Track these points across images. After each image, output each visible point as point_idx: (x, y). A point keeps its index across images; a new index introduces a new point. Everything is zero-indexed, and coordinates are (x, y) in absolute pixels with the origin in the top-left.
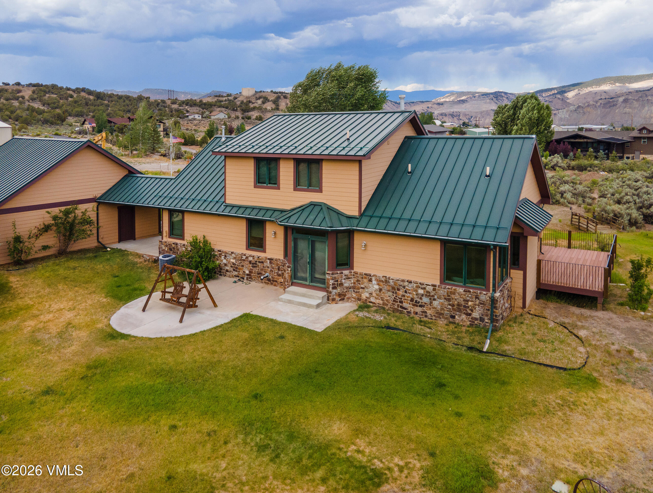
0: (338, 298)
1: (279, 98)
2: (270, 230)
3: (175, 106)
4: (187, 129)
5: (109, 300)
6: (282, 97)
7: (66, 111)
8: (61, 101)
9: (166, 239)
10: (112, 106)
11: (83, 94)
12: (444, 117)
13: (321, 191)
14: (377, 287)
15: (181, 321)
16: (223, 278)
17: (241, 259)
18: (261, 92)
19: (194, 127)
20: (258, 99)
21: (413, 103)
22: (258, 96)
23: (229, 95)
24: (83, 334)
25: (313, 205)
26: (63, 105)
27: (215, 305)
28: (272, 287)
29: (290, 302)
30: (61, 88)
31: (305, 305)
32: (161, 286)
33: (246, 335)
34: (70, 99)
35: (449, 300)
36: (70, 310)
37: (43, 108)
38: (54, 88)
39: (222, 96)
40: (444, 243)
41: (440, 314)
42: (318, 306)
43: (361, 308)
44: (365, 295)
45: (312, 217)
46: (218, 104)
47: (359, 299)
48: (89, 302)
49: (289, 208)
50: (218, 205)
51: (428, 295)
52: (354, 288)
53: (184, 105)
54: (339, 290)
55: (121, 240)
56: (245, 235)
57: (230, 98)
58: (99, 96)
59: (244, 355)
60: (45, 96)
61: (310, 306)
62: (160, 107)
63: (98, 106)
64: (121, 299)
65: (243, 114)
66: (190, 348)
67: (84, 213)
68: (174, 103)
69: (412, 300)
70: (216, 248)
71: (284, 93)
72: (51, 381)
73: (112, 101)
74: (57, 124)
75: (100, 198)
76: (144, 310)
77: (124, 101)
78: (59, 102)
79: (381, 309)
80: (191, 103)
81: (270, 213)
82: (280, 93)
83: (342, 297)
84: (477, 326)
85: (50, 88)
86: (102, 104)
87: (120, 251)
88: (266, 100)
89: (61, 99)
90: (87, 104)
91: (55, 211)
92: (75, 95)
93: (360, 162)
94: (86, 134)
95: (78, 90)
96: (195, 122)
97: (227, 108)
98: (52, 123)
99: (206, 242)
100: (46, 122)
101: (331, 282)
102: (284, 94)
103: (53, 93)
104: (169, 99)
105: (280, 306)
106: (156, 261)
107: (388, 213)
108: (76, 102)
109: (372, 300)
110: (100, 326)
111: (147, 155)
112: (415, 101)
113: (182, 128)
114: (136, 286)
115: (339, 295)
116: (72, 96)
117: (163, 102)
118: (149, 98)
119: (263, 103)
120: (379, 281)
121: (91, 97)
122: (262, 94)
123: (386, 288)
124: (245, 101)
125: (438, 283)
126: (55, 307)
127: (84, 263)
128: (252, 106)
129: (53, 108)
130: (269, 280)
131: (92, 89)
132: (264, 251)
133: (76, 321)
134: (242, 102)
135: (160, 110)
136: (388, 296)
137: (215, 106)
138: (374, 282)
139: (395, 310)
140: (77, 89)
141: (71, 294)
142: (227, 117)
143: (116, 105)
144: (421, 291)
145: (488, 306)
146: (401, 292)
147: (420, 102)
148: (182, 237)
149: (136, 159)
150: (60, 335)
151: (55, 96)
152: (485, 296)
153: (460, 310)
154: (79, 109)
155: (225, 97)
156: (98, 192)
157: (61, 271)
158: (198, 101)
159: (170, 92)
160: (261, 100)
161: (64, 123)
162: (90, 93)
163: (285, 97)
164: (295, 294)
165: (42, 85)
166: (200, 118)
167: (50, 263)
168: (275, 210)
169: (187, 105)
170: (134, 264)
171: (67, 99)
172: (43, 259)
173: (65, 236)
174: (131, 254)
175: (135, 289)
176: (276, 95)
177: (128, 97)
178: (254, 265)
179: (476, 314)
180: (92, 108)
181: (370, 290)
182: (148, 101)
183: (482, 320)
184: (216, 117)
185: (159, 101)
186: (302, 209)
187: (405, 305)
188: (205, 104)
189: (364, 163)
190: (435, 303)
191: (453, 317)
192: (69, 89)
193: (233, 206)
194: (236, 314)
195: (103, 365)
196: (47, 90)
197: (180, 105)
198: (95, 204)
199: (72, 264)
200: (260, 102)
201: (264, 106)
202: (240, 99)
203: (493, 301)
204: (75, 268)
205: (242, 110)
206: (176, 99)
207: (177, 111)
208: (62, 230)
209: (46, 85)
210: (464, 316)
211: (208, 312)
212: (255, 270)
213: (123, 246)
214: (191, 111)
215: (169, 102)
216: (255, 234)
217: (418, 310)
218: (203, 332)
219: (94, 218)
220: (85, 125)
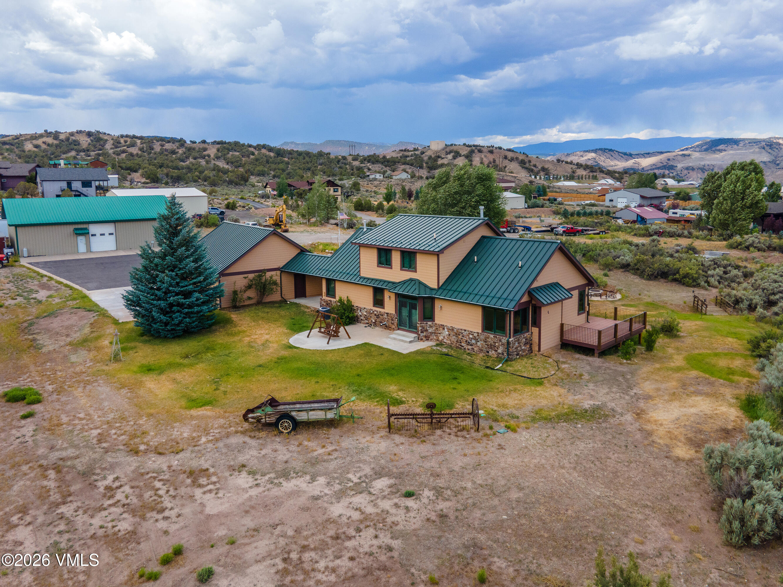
0: (424, 339)
1: (472, 152)
2: (387, 294)
3: (356, 163)
4: (367, 191)
5: (288, 331)
6: (476, 151)
7: (249, 170)
8: (244, 159)
9: (324, 297)
10: (292, 164)
11: (264, 151)
12: (690, 171)
13: (416, 271)
14: (447, 333)
15: (328, 343)
16: (359, 324)
17: (370, 312)
18: (452, 145)
19: (374, 189)
20: (447, 153)
21: (649, 154)
22: (448, 150)
23: (415, 150)
24: (275, 345)
25: (411, 280)
26: (245, 164)
27: (350, 338)
28: (389, 331)
29: (395, 339)
30: (243, 145)
31: (402, 341)
32: (318, 324)
33: (362, 352)
34: (252, 157)
35: (486, 342)
36: (267, 334)
37: (227, 167)
38: (236, 146)
39: (408, 151)
40: (484, 308)
41: (481, 350)
42: (411, 342)
43: (437, 345)
44: (441, 338)
45: (409, 288)
46: (403, 160)
47: (438, 340)
48: (277, 331)
49: (398, 281)
50: (356, 277)
51: (475, 338)
52: (435, 333)
53: (366, 162)
54: (425, 334)
55: (296, 297)
56: (372, 297)
57: (416, 152)
58: (280, 153)
59: (358, 360)
60: (228, 153)
61: (405, 342)
62: (340, 165)
63: (279, 163)
64: (295, 331)
65: (429, 172)
66: (331, 355)
67: (271, 277)
68: (355, 159)
69: (466, 341)
70: (355, 305)
71: (479, 146)
72: (261, 363)
73: (292, 158)
74: (242, 185)
75: (282, 268)
76: (308, 337)
77: (304, 159)
78: (241, 160)
79: (450, 347)
80: (373, 159)
81: (386, 284)
82: (474, 146)
83: (427, 338)
84: (500, 358)
85: (233, 146)
86: (282, 162)
87: (296, 303)
88: (457, 154)
89: (243, 156)
90: (267, 162)
91: (251, 276)
92: (256, 153)
93: (438, 255)
94: (269, 198)
95: (259, 147)
96: (376, 183)
97: (412, 165)
98: (237, 184)
99: (348, 300)
100: (230, 182)
101: (420, 328)
102: (478, 148)
103: (235, 151)
104: (350, 155)
105: (388, 341)
106: (318, 311)
107: (454, 288)
108: (257, 160)
109: (445, 341)
110: (283, 342)
111: (322, 225)
112: (651, 152)
113: (362, 189)
114: (305, 325)
115: (426, 337)
116: (253, 154)
117: (344, 158)
118: (330, 154)
119: (454, 158)
120: (448, 329)
121: (272, 154)
122: (454, 148)
123: (452, 333)
124: (433, 156)
125: (480, 331)
126: (259, 332)
127: (273, 310)
128: (440, 162)
129: (236, 167)
130: (386, 326)
131: (272, 146)
132: (384, 308)
133: (271, 340)
134: (430, 158)
135: (340, 168)
136: (454, 339)
137: (399, 162)
138: (446, 330)
139: (457, 347)
140: (258, 145)
141: (267, 326)
142: (409, 177)
143: (295, 162)
144: (471, 336)
145: (506, 346)
146: (460, 337)
147: (658, 152)
148: (334, 296)
149: (313, 228)
150: (263, 345)
151: (238, 153)
152: (504, 340)
153: (491, 348)
154: (260, 168)
155: (411, 151)
156: (281, 264)
157: (260, 314)
158: (381, 157)
159: (352, 145)
160: (452, 154)
161: (247, 183)
162: (270, 149)
163: (480, 151)
164: (399, 335)
165: (225, 143)
166: (382, 177)
167: (253, 308)
168: (389, 282)
169: (369, 162)
170: (304, 312)
171: (249, 157)
172: (248, 306)
173: (260, 292)
174: (303, 306)
175: (304, 327)
176: (469, 149)
177: (308, 154)
178: (377, 316)
179: (500, 351)
180: (273, 166)
181: (444, 335)
182: (329, 158)
183: (503, 354)
184: (398, 177)
185: (340, 157)
186: (404, 282)
187: (462, 344)
188: (388, 161)
189: (441, 256)
190: (479, 344)
191: (488, 352)
192: (250, 146)
193: (365, 278)
194: (360, 342)
195: (285, 358)
196: (230, 148)
197: (362, 162)
198: (278, 272)
199: (266, 310)
200: (450, 156)
201: (456, 162)
202: (429, 153)
203: (508, 343)
204: (268, 313)
205: (429, 167)
206: (358, 155)
207: (359, 169)
208: (259, 287)
209: (229, 142)
210: (493, 352)
211: (345, 341)
212: (378, 320)
213: (297, 301)
214: (373, 169)
215: (350, 159)
216: (378, 297)
217: (470, 347)
218: (339, 349)
219: (279, 281)
220: (267, 189)
